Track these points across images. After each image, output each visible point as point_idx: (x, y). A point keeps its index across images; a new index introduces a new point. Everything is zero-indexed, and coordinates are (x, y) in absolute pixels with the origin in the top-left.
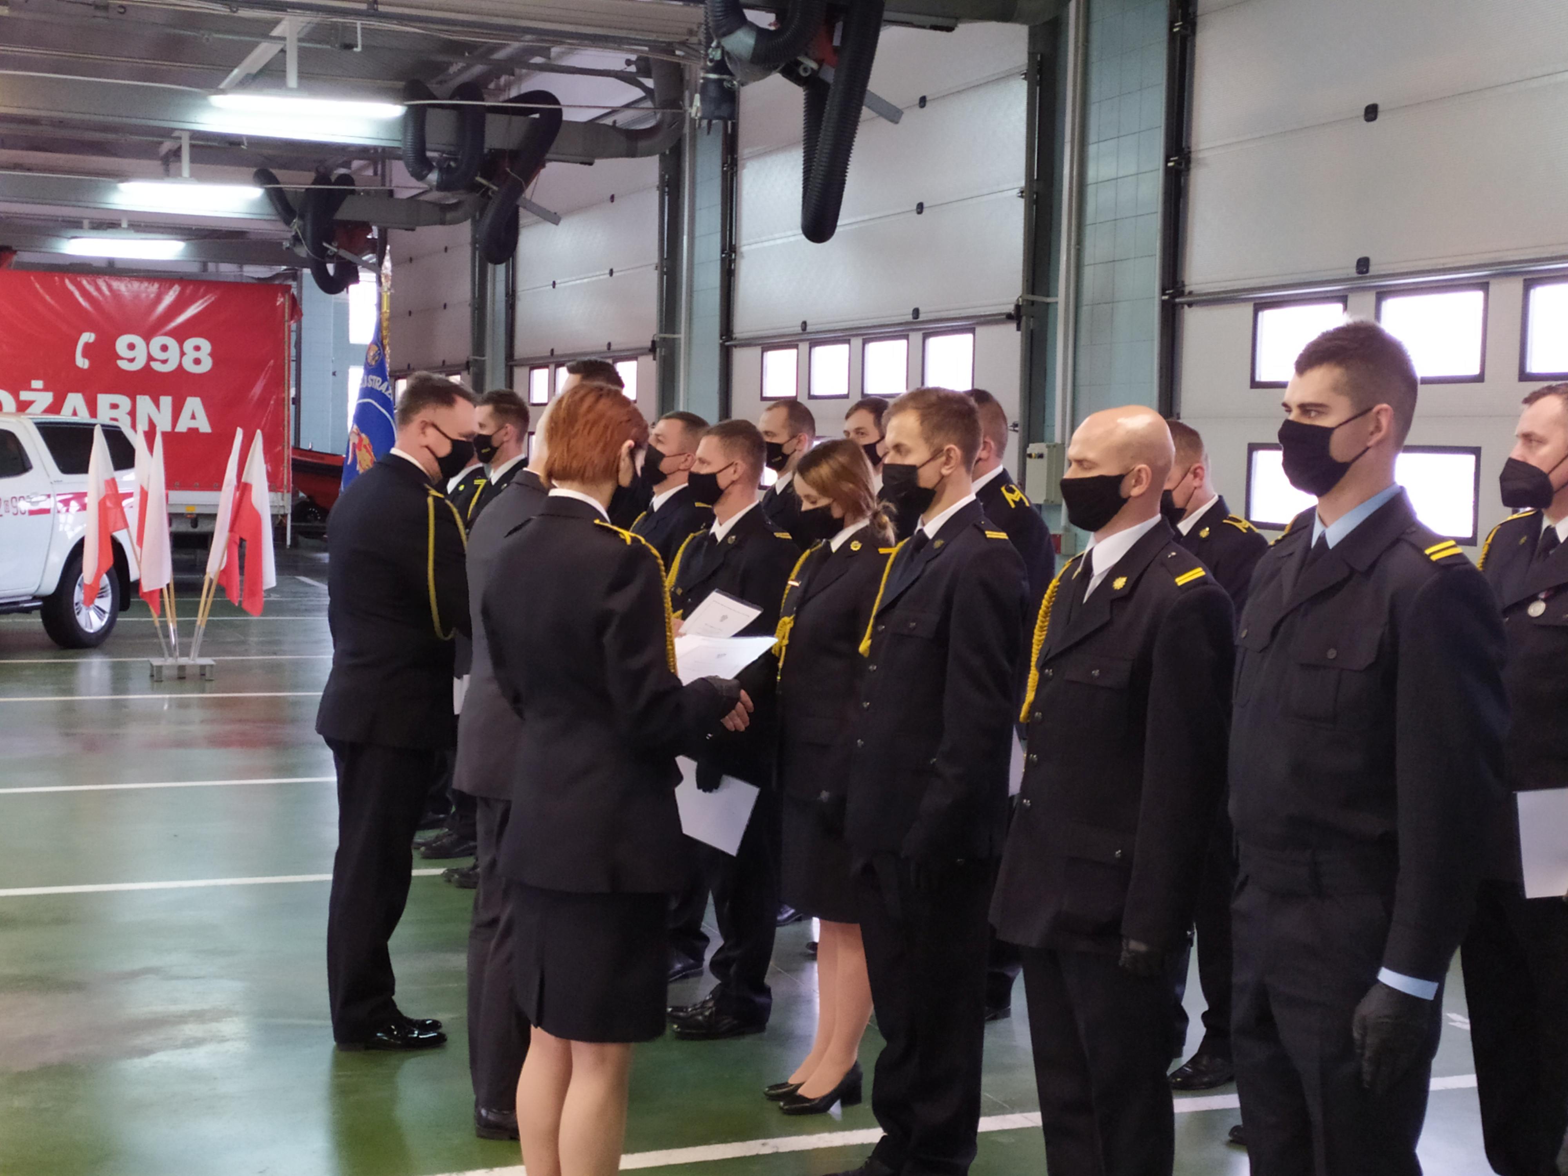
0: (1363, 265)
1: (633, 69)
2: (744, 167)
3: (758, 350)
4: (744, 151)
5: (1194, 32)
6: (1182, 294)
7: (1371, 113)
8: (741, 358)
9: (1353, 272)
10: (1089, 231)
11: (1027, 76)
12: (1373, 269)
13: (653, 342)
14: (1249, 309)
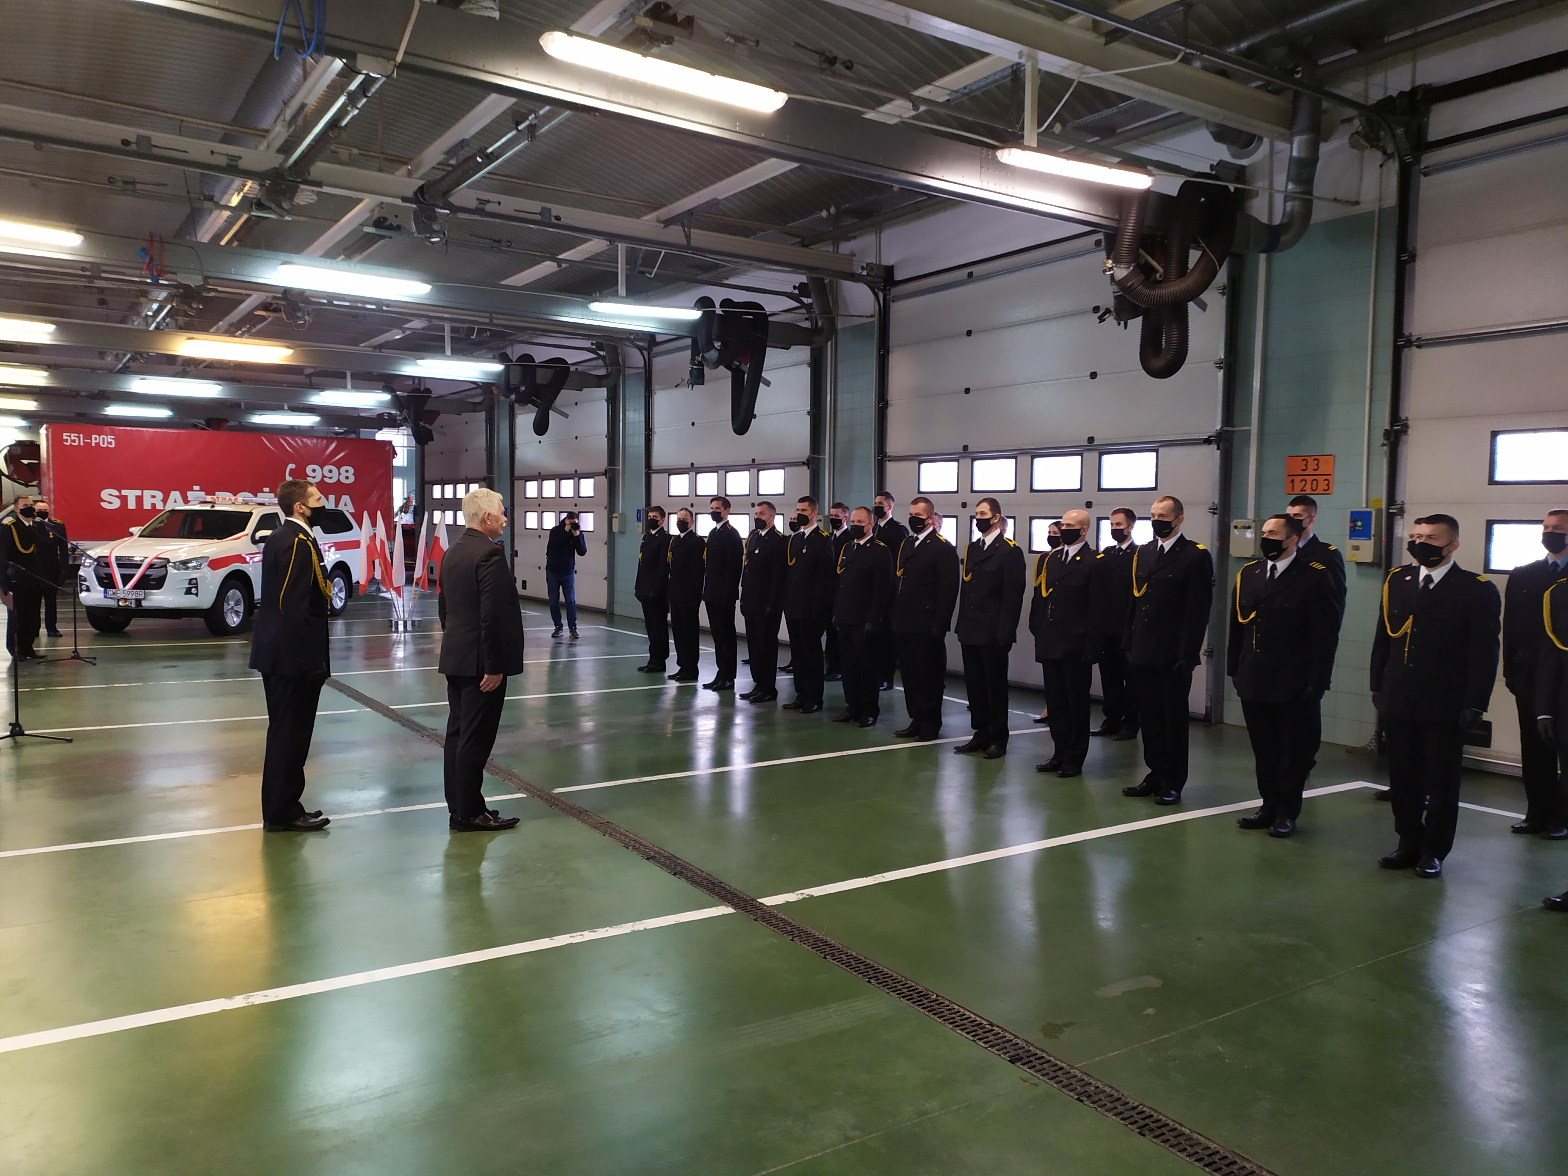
0: (966, 448)
1: (594, 347)
2: (655, 393)
3: (667, 475)
4: (655, 387)
5: (888, 354)
6: (886, 456)
7: (967, 391)
8: (655, 478)
9: (961, 450)
10: (838, 430)
11: (809, 365)
12: (970, 450)
13: (606, 470)
14: (916, 463)
